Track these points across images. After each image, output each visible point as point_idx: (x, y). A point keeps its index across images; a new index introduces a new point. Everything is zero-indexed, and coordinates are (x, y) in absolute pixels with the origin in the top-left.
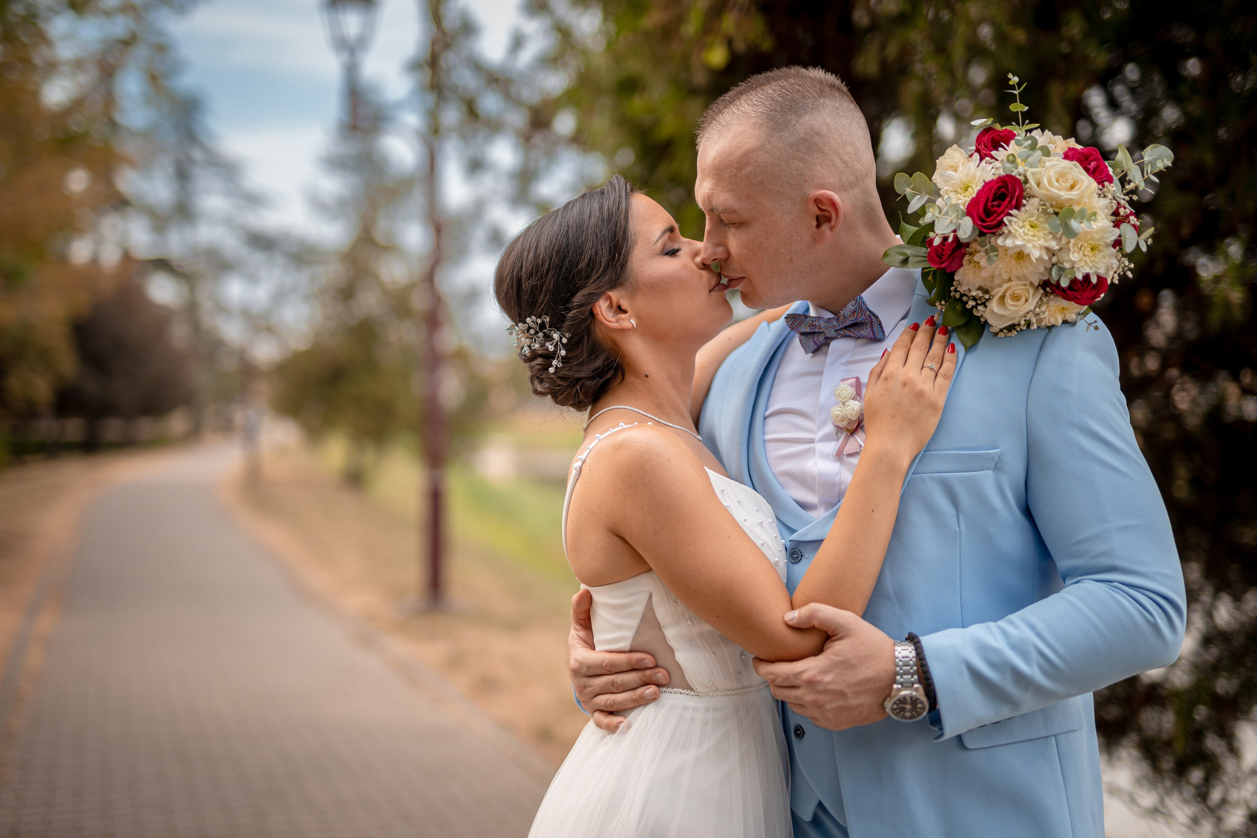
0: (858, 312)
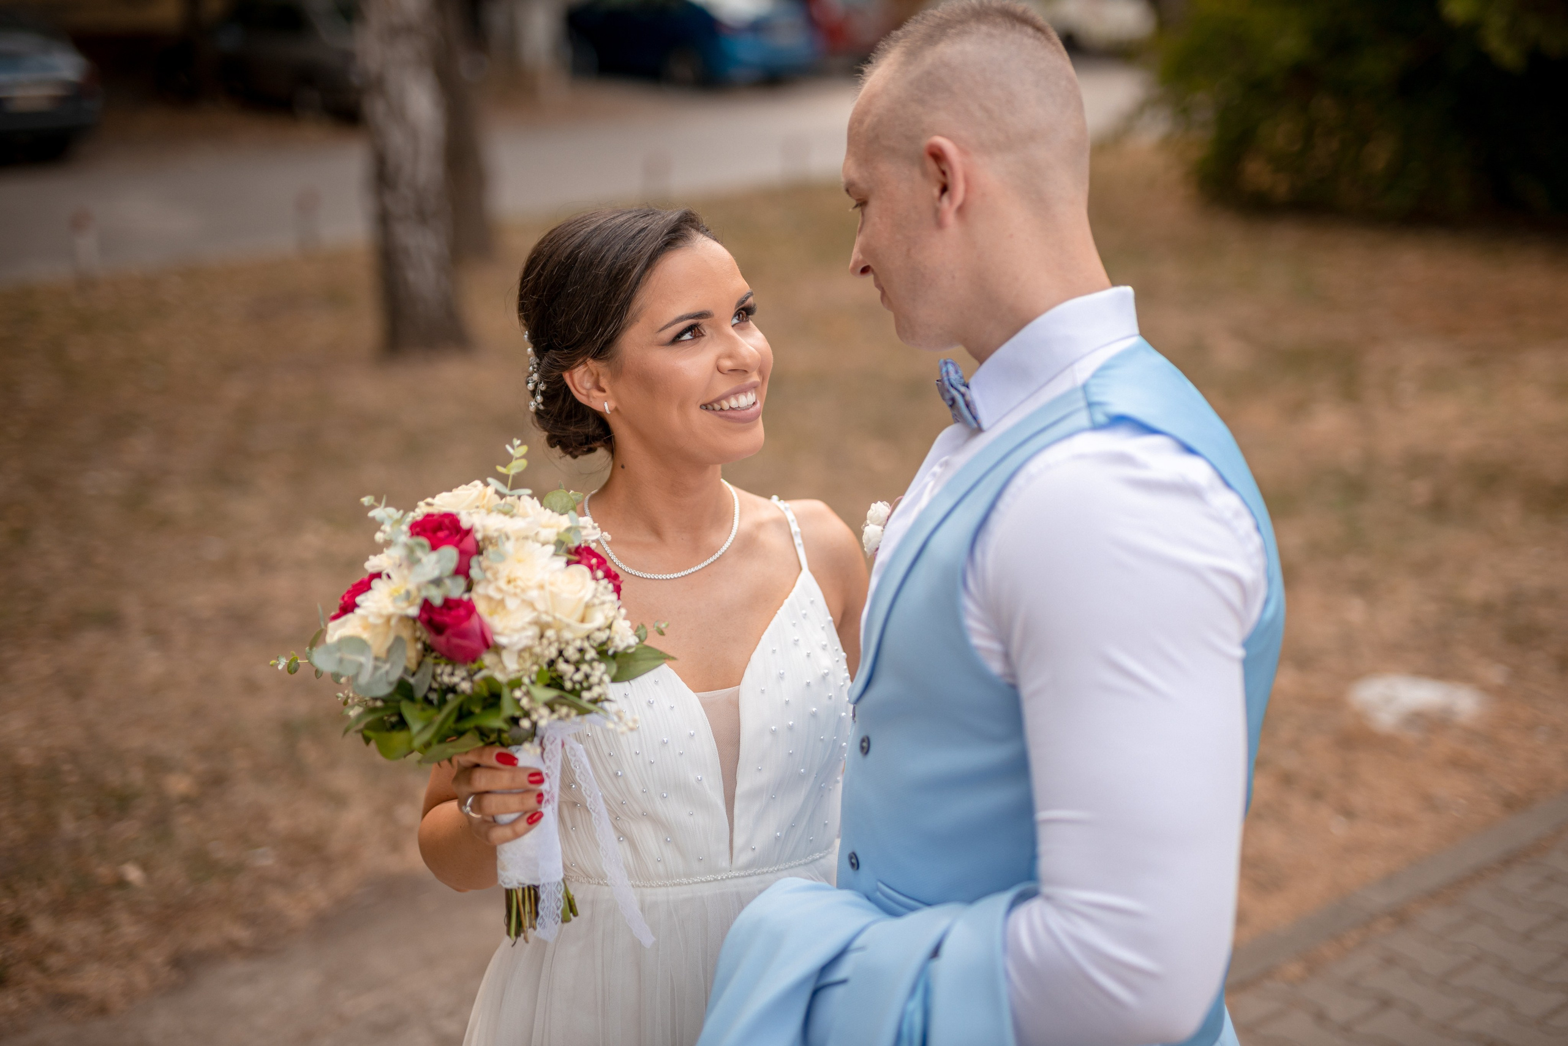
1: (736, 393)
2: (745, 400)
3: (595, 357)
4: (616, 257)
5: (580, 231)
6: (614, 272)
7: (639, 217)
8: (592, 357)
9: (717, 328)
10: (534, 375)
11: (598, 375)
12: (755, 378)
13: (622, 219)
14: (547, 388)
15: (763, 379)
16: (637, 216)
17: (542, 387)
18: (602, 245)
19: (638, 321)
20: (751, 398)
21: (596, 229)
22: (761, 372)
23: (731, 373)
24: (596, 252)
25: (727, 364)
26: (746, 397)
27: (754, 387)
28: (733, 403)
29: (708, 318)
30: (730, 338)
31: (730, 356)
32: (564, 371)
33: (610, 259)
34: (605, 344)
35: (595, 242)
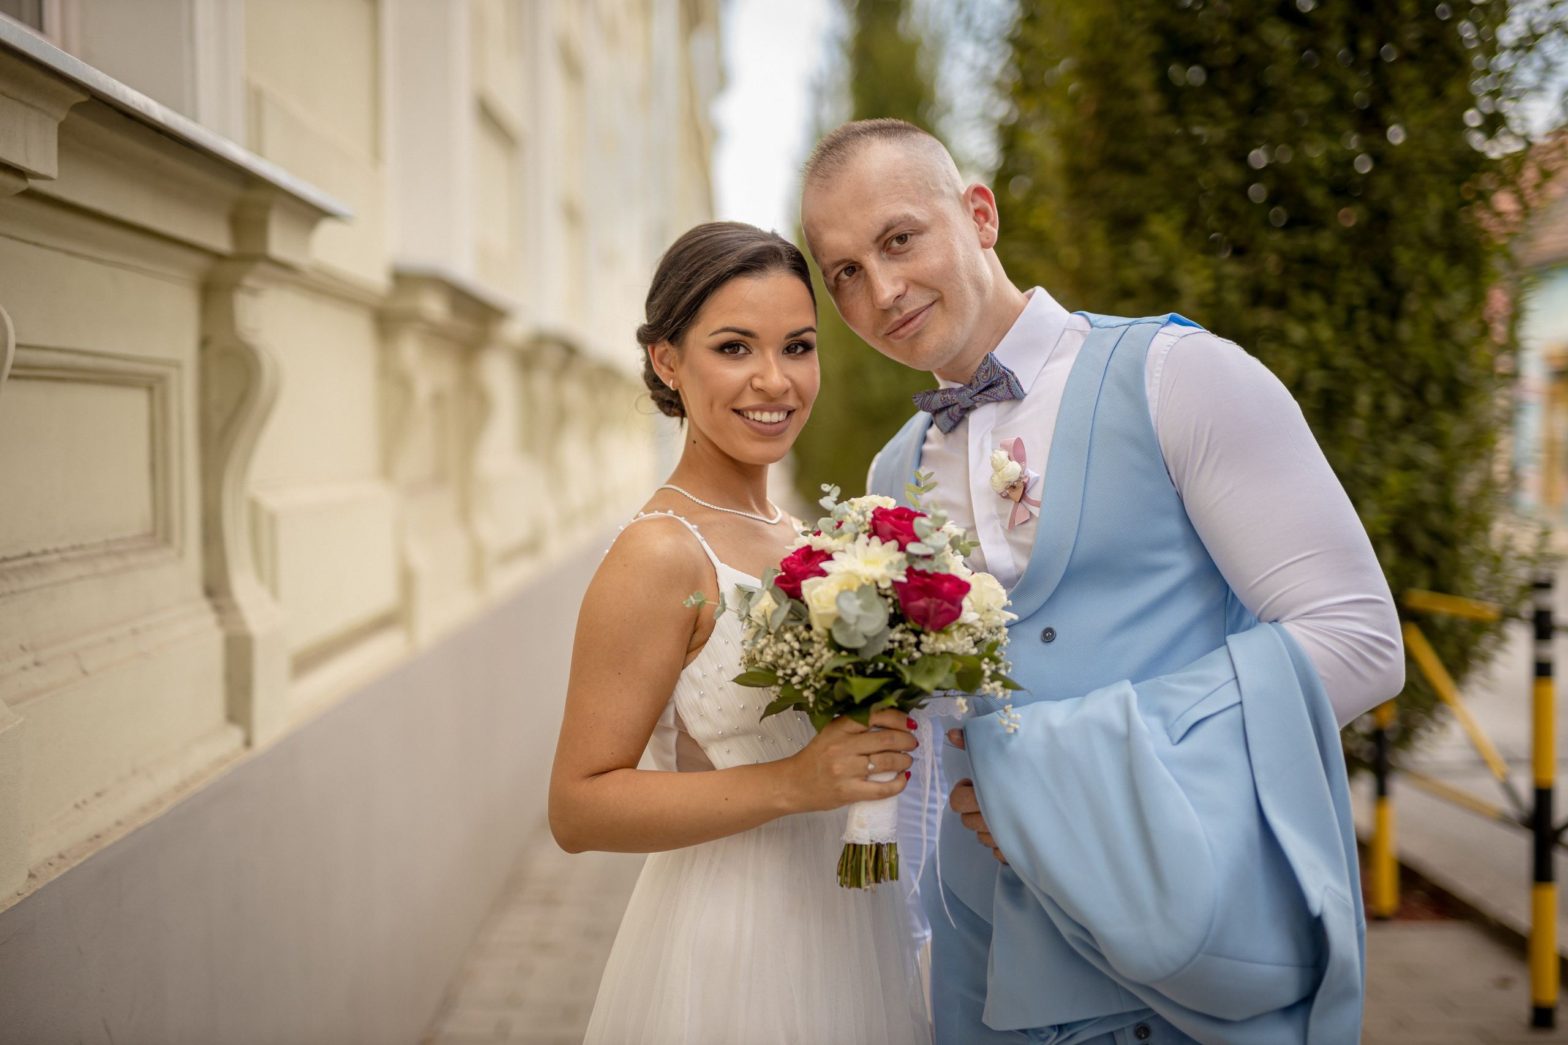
0: (991, 370)
1: (761, 409)
2: (767, 417)
3: (670, 341)
8: (667, 340)
9: (763, 353)
20: (773, 416)
23: (758, 391)
25: (758, 383)
26: (768, 414)
28: (758, 416)
29: (754, 338)
30: (768, 363)
31: (762, 375)
34: (674, 334)
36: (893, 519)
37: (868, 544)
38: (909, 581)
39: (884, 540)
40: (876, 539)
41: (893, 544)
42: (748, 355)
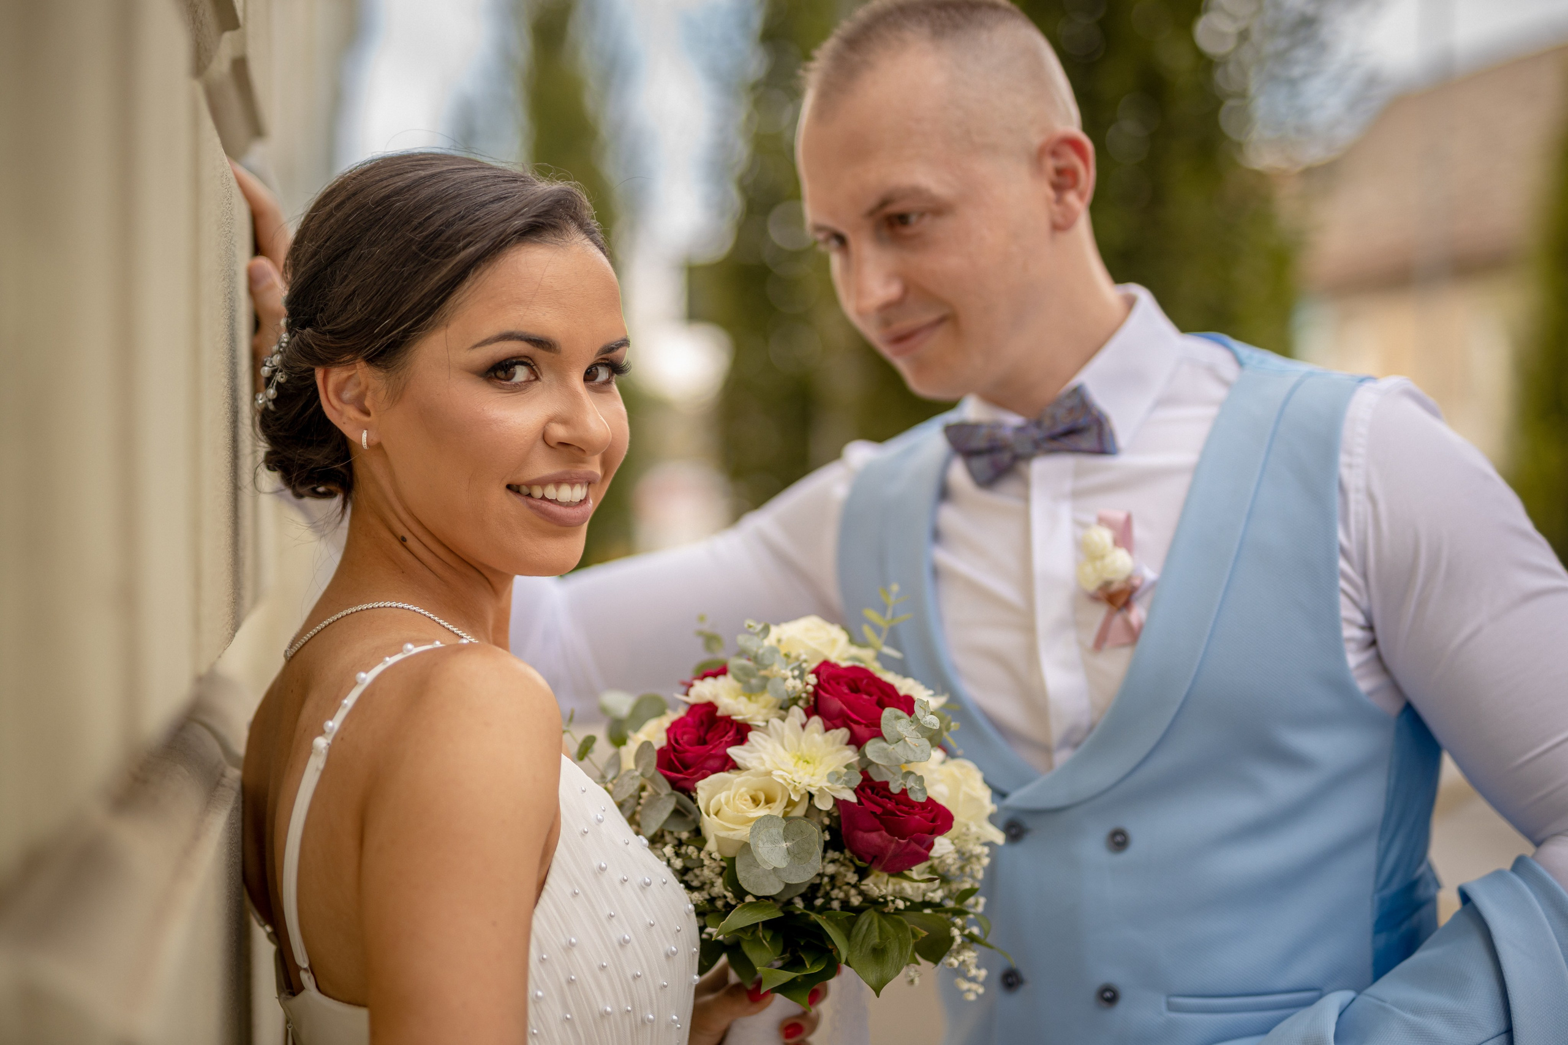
0: (1078, 409)
1: (558, 482)
2: (566, 493)
3: (371, 360)
4: (449, 224)
5: (411, 172)
6: (437, 243)
7: (502, 179)
8: (365, 357)
9: (562, 376)
10: (275, 357)
11: (367, 388)
12: (595, 467)
13: (475, 174)
14: (288, 381)
15: (605, 475)
16: (499, 177)
17: (280, 378)
18: (432, 200)
19: (447, 326)
20: (579, 493)
21: (432, 176)
22: (605, 463)
23: (561, 448)
24: (420, 207)
25: (559, 432)
26: (572, 489)
27: (589, 483)
28: (551, 492)
29: (551, 351)
30: (574, 395)
31: (564, 421)
32: (317, 365)
33: (437, 224)
34: (389, 346)
35: (425, 193)
36: (845, 690)
37: (803, 726)
38: (860, 802)
39: (829, 724)
40: (816, 722)
41: (843, 733)
42: (534, 383)
